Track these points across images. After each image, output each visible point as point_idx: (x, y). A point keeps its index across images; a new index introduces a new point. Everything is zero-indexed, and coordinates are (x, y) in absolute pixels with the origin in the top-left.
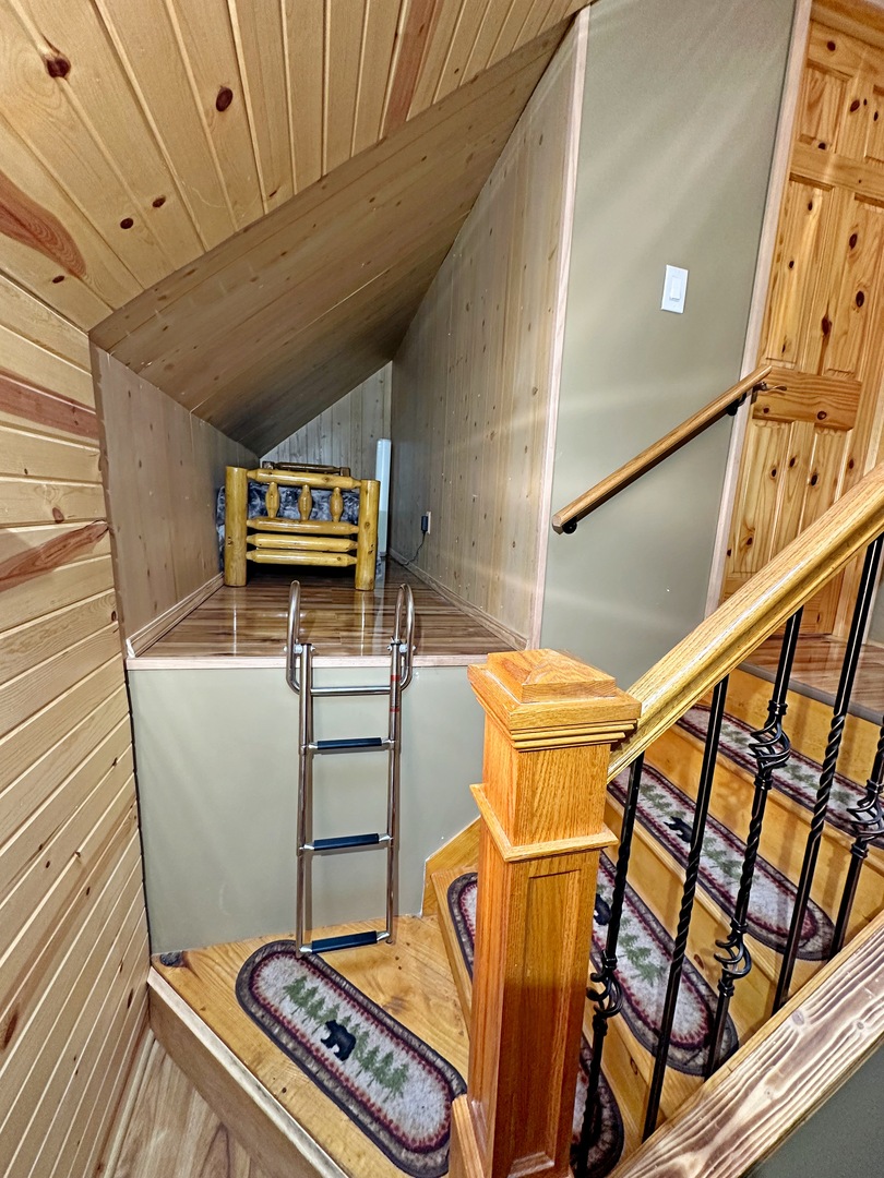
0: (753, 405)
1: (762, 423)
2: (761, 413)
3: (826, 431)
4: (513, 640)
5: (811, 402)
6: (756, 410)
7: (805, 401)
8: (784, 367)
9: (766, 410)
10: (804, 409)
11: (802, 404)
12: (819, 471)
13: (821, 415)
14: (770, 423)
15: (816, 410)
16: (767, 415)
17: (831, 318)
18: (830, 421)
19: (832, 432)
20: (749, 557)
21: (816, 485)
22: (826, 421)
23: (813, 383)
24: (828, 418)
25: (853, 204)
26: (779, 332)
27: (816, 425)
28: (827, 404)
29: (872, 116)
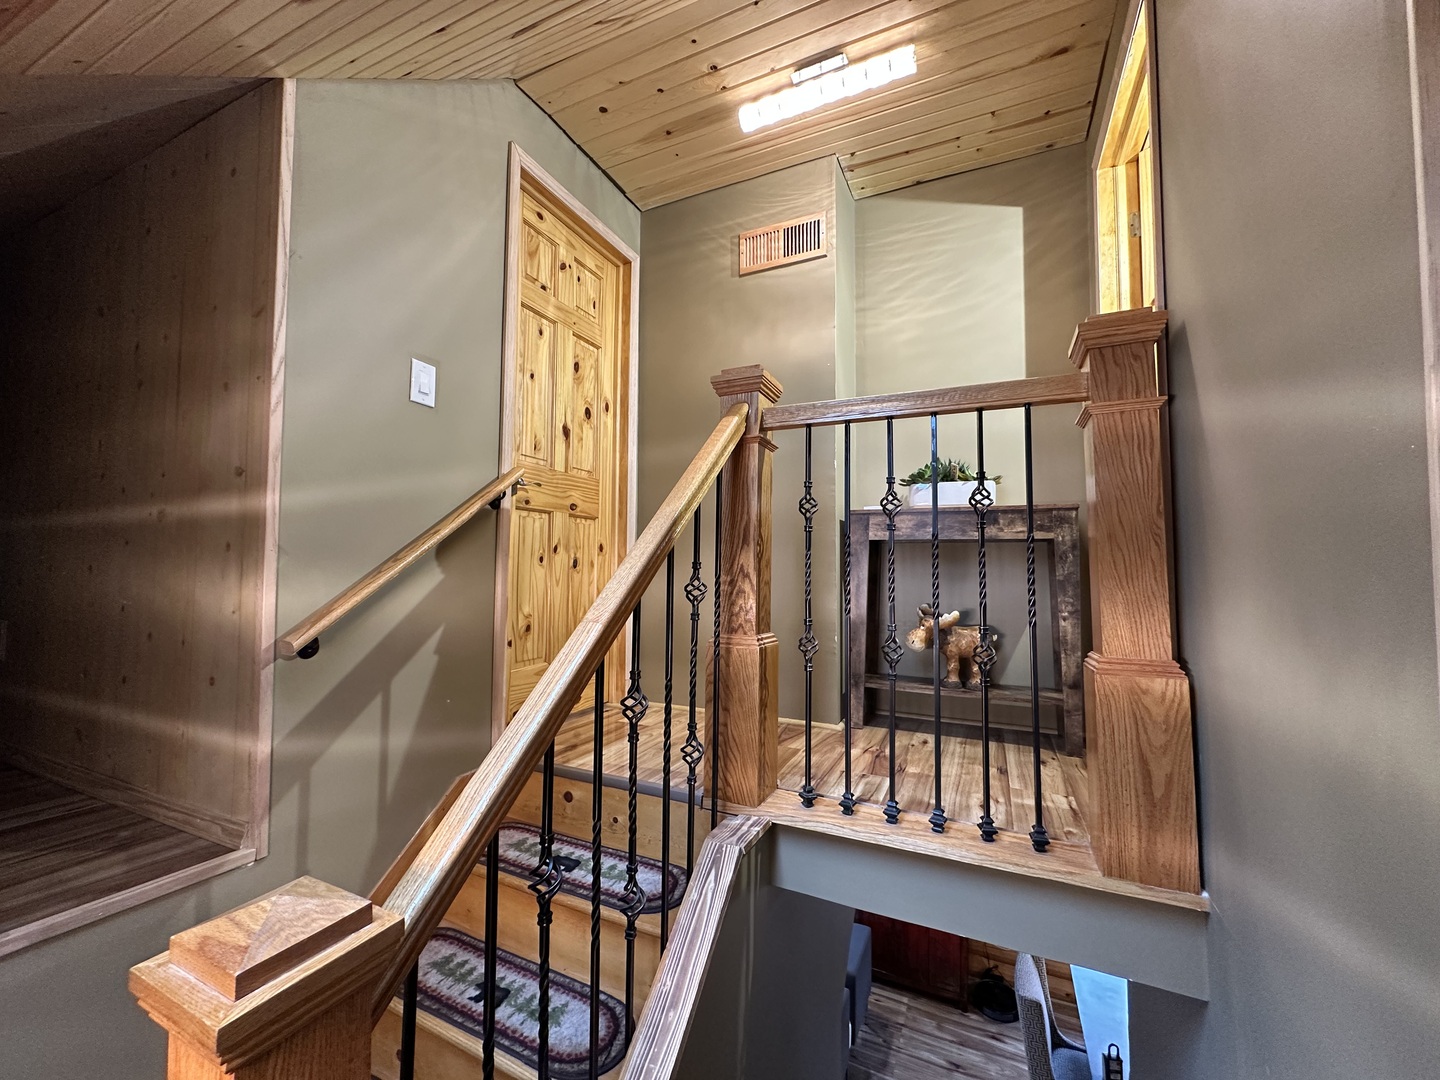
0: (514, 497)
1: (524, 513)
2: (523, 505)
3: (578, 520)
4: (219, 829)
5: (562, 495)
6: (517, 501)
7: (558, 494)
8: (537, 464)
9: (527, 502)
10: (560, 501)
11: (557, 496)
12: (578, 556)
13: (573, 507)
14: (532, 514)
15: (568, 503)
16: (528, 506)
17: (570, 426)
18: (581, 512)
19: (583, 521)
20: (529, 644)
21: (577, 568)
22: (577, 512)
23: (562, 479)
24: (578, 509)
25: (573, 339)
26: (529, 433)
27: (571, 515)
28: (576, 497)
29: (576, 279)
